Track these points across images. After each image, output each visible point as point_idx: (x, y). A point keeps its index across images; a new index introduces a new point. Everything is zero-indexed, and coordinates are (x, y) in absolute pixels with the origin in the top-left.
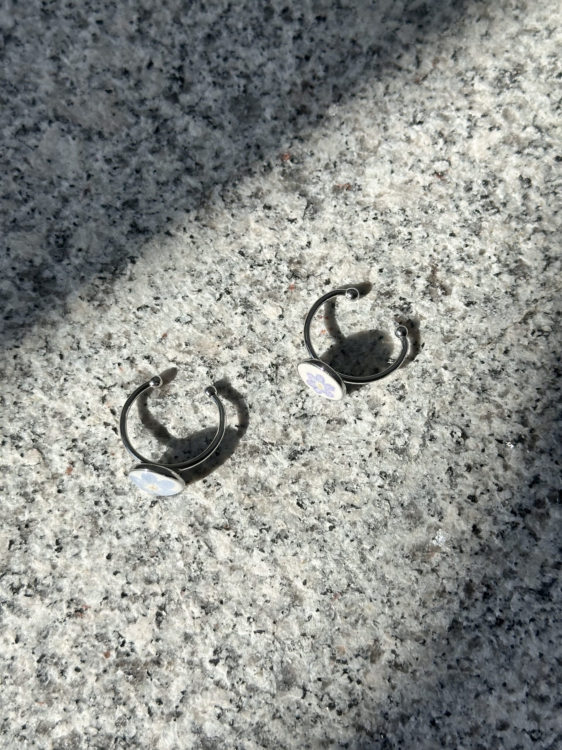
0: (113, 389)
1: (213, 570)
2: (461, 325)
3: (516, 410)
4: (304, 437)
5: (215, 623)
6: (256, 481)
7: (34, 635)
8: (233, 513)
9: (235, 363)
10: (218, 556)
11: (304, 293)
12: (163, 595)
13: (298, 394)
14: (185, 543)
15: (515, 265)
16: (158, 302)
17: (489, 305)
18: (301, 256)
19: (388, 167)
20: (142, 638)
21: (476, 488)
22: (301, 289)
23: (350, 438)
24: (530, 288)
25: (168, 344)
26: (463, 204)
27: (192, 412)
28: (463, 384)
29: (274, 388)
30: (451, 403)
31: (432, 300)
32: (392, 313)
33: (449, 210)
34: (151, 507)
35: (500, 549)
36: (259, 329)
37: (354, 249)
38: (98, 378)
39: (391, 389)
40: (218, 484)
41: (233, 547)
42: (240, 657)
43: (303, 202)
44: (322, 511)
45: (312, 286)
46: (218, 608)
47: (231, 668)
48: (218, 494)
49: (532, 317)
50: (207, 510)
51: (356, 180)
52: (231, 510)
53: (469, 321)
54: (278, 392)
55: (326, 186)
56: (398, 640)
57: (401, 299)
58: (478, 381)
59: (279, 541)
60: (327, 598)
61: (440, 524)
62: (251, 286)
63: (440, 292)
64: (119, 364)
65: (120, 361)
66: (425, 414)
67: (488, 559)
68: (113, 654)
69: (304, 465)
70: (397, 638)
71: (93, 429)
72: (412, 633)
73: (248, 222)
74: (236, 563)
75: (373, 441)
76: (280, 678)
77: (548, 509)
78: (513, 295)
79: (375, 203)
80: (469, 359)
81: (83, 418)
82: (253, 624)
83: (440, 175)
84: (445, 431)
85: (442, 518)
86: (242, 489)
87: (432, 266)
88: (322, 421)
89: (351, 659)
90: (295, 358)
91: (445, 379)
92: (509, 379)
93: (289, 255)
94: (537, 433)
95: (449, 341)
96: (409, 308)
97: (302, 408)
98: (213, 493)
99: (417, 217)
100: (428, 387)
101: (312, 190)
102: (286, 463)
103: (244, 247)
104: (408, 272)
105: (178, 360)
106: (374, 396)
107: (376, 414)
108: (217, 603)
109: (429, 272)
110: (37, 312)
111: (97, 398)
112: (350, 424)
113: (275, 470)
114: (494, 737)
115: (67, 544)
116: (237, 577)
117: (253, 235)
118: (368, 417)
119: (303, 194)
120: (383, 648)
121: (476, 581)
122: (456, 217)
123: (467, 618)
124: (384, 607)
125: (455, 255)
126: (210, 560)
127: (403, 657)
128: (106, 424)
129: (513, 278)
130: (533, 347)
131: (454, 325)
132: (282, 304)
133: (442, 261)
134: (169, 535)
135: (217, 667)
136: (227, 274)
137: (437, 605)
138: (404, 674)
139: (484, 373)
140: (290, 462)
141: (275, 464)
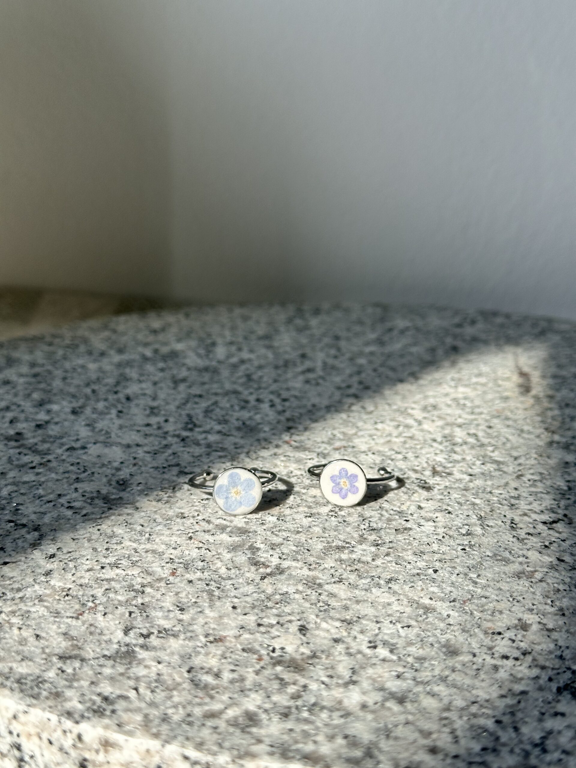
1: (339, 604)
2: (471, 484)
3: (544, 509)
4: (380, 537)
5: (360, 629)
6: (351, 560)
7: (176, 657)
8: (341, 575)
10: (340, 596)
12: (299, 620)
13: (361, 521)
14: (304, 594)
15: (492, 461)
17: (487, 475)
19: (369, 438)
20: (292, 643)
21: (544, 542)
24: (511, 467)
26: (435, 445)
28: (494, 503)
30: (491, 512)
31: (441, 477)
38: (181, 531)
41: (351, 590)
44: (420, 565)
46: (357, 621)
47: (392, 649)
49: (523, 476)
50: (315, 578)
51: (348, 444)
52: (338, 574)
53: (477, 482)
54: (345, 521)
55: (328, 448)
58: (505, 501)
59: (393, 582)
60: (457, 604)
61: (528, 560)
63: (445, 474)
65: (197, 522)
66: (474, 517)
68: (266, 658)
69: (389, 548)
70: (537, 615)
71: (187, 552)
72: (550, 612)
74: (360, 598)
75: (440, 532)
76: (444, 650)
78: (501, 471)
79: (369, 450)
80: (489, 494)
81: (175, 548)
82: (397, 624)
83: (409, 437)
84: (496, 522)
85: (527, 557)
87: (431, 466)
88: (391, 530)
89: (504, 631)
91: (478, 503)
92: (528, 498)
94: (570, 516)
97: (370, 526)
98: (316, 568)
99: (404, 451)
101: (318, 450)
102: (373, 549)
104: (414, 470)
107: (434, 522)
108: (355, 619)
109: (430, 468)
110: (111, 511)
112: (415, 529)
113: (365, 553)
115: (189, 607)
116: (365, 605)
118: (428, 524)
119: (312, 452)
120: (528, 622)
122: (433, 449)
124: (512, 603)
125: (444, 461)
126: (334, 599)
127: (551, 624)
128: (199, 548)
135: (377, 650)
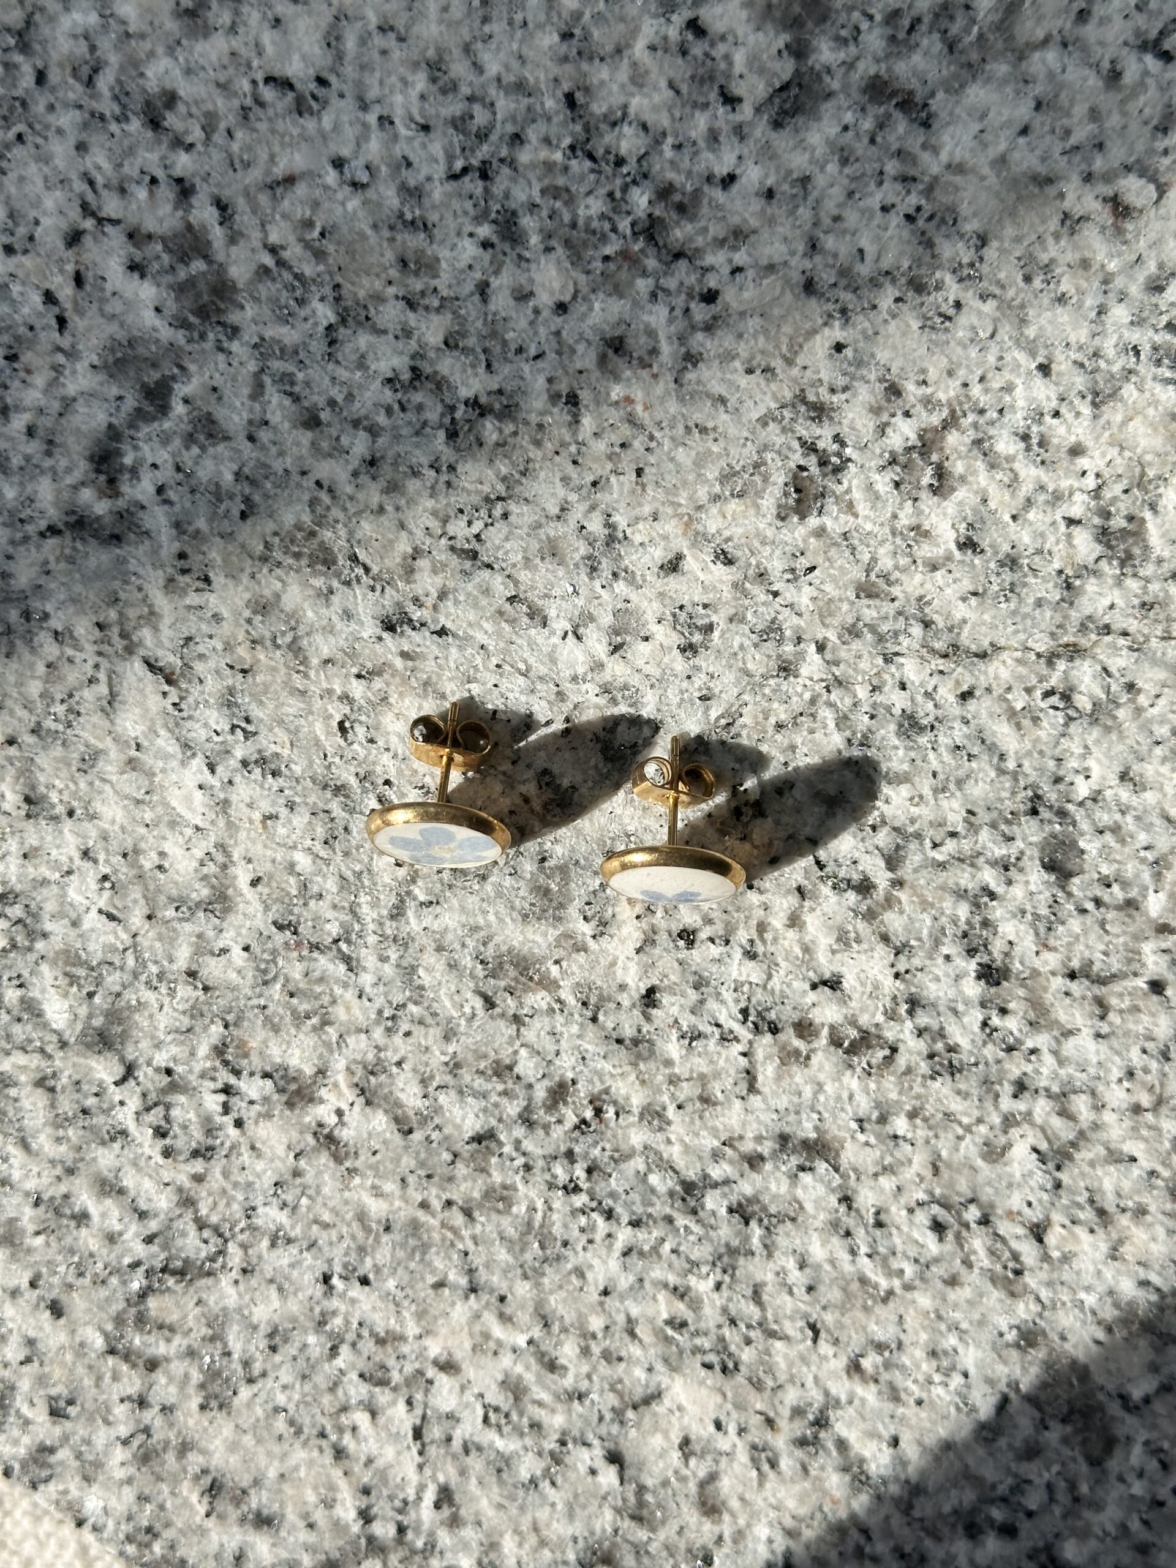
0: (108, 229)
1: (93, 741)
2: (918, 578)
3: (897, 824)
4: (443, 595)
5: (35, 843)
6: (287, 622)
8: (201, 657)
9: (400, 345)
10: (118, 721)
11: (643, 285)
13: (487, 499)
14: (70, 652)
15: (1123, 523)
16: (321, 92)
17: (1007, 576)
18: (697, 193)
19: (1024, 111)
21: (709, 921)
22: (644, 274)
23: (532, 661)
24: (1115, 596)
25: (286, 204)
26: (1120, 314)
27: (246, 391)
28: (831, 705)
29: (448, 454)
30: (779, 726)
31: (897, 485)
32: (797, 457)
33: (1080, 305)
34: (42, 535)
35: (669, 1063)
36: (501, 302)
37: (818, 259)
38: (91, 183)
39: (683, 616)
40: (207, 580)
41: (159, 723)
42: (45, 935)
43: (786, 69)
44: (379, 769)
45: (671, 283)
46: (55, 819)
47: (14, 946)
48: (193, 599)
49: (1071, 659)
50: (151, 616)
51: (932, 94)
52: (201, 649)
53: (941, 583)
54: (452, 468)
55: (861, 66)
56: (362, 1100)
57: (837, 438)
58: (866, 718)
59: (258, 771)
60: (280, 938)
61: (591, 943)
62: (543, 192)
63: (927, 478)
64: (154, 181)
65: (160, 174)
66: (714, 714)
67: (635, 1065)
69: (405, 655)
70: (363, 1092)
71: (16, 289)
72: (398, 1104)
73: (635, 32)
75: (574, 698)
76: (98, 1022)
77: (813, 1051)
78: (1069, 587)
79: (936, 179)
80: (880, 661)
81: (10, 249)
82: (107, 894)
83: (1120, 209)
85: (602, 934)
86: (249, 621)
87: (953, 412)
88: (500, 587)
89: (252, 1074)
90: (534, 419)
91: (804, 671)
92: (931, 755)
93: (671, 175)
94: (903, 895)
95: (869, 596)
96: (837, 470)
97: (478, 537)
98: (184, 592)
99: (1002, 275)
100: (758, 662)
101: (825, 53)
102: (370, 629)
103: (587, 90)
104: (894, 391)
105: (286, 255)
106: (638, 608)
107: (616, 649)
108: (60, 810)
109: (935, 420)
111: (64, 225)
112: (553, 633)
113: (339, 625)
114: (420, 1373)
116: (130, 784)
117: (623, 74)
118: (597, 643)
119: (798, 51)
120: (323, 1093)
121: (583, 1090)
122: (1081, 334)
123: (517, 1143)
124: (377, 1022)
125: (1017, 419)
126: (97, 719)
127: (352, 1133)
129: (1099, 549)
130: (1026, 722)
131: (904, 570)
132: (582, 279)
133: (982, 412)
134: (46, 616)
136: (510, 129)
137: (479, 1083)
138: (332, 1164)
139: (889, 709)
140: (378, 631)
141: (348, 615)
